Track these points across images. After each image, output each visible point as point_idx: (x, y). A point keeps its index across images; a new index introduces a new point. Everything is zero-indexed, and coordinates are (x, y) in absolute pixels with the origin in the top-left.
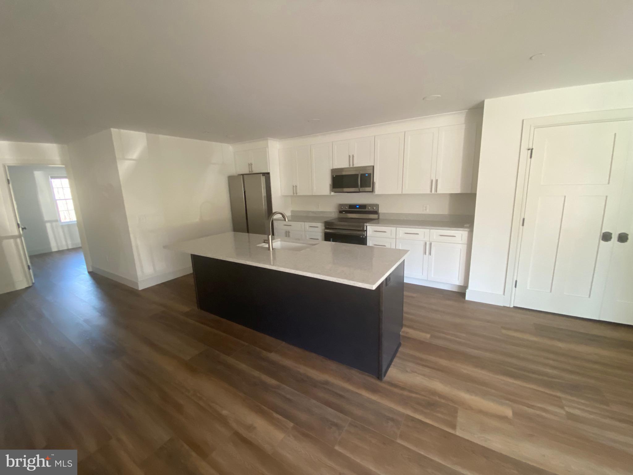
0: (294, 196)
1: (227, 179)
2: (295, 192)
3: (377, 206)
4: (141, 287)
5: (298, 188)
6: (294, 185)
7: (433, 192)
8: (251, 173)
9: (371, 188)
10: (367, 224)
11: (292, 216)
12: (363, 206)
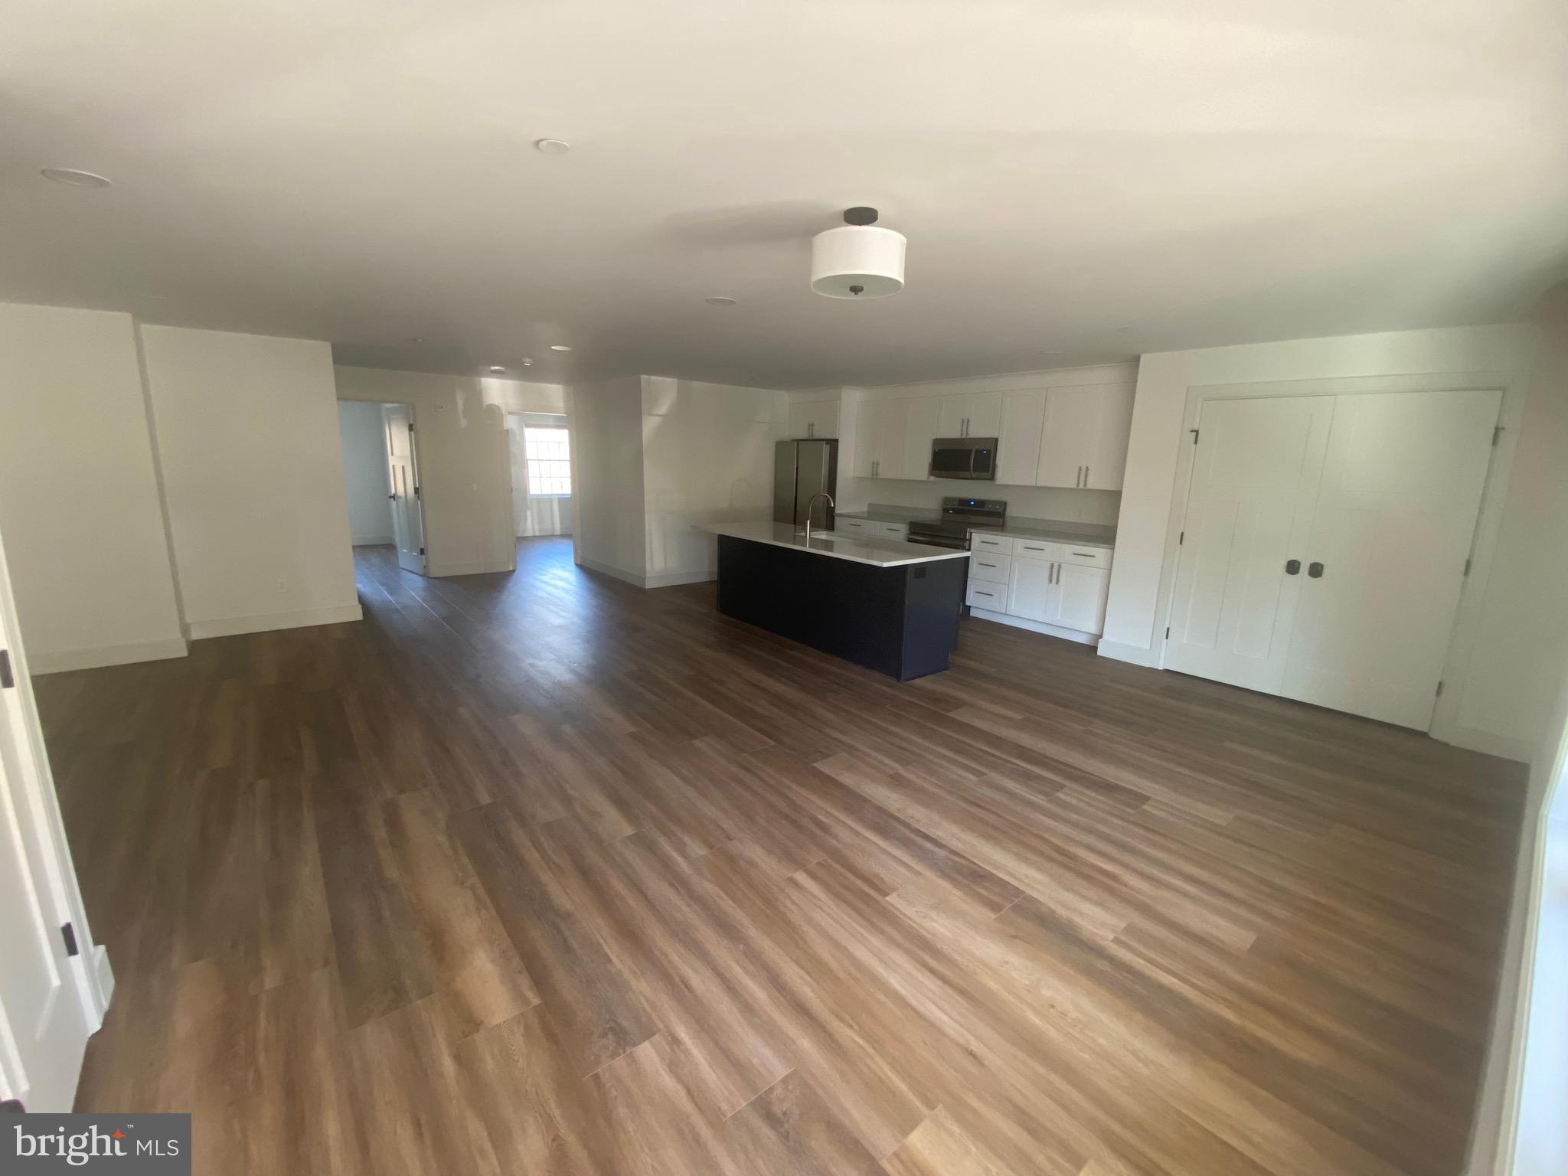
0: (873, 478)
1: (774, 444)
2: (875, 473)
3: (1005, 504)
4: (649, 585)
5: (880, 466)
6: (875, 461)
7: (1081, 486)
8: (811, 438)
9: (990, 473)
10: (972, 530)
11: (868, 512)
12: (981, 503)
